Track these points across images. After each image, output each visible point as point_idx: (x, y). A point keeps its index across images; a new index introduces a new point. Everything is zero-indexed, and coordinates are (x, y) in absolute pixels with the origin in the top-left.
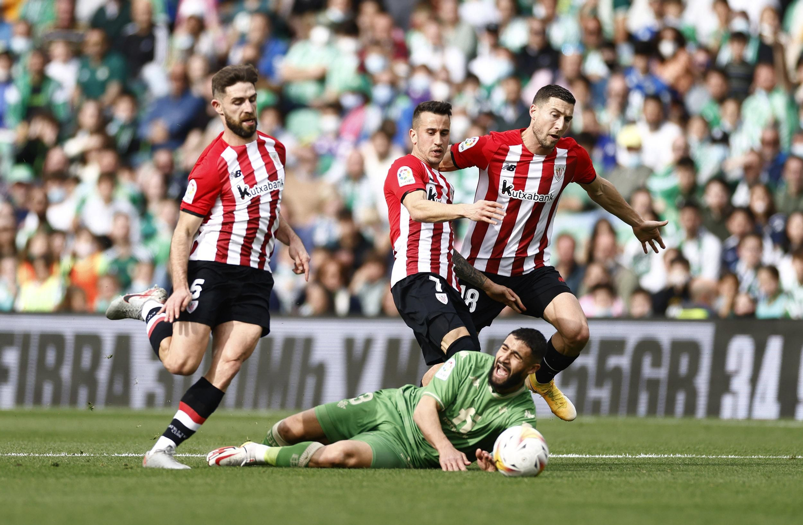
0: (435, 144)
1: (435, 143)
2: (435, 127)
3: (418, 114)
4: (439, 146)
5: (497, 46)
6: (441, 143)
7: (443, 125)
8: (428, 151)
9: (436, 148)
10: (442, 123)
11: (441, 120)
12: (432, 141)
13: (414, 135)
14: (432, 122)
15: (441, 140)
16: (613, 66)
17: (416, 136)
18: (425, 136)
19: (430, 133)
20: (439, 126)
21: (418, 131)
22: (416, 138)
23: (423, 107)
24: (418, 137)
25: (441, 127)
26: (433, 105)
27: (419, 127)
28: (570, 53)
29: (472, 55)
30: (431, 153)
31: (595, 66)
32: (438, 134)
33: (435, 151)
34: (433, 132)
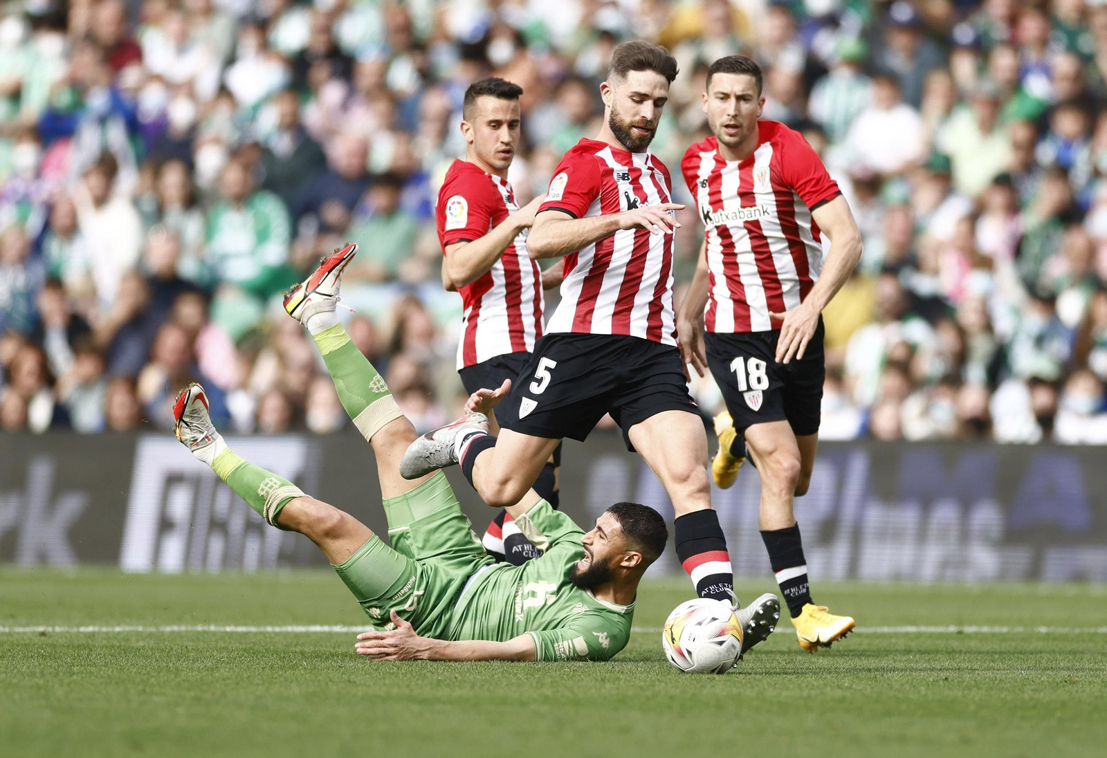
0: (502, 142)
1: (502, 140)
2: (499, 117)
3: (473, 98)
4: (507, 144)
5: (265, 47)
6: (511, 140)
7: (512, 113)
8: (493, 152)
9: (504, 147)
10: (510, 111)
11: (509, 107)
12: (497, 139)
13: (468, 129)
14: (496, 110)
15: (511, 135)
16: (428, 77)
17: (471, 131)
18: (487, 130)
19: (494, 126)
20: (506, 115)
21: (474, 124)
22: (471, 134)
23: (481, 89)
24: (475, 131)
25: (509, 117)
26: (495, 85)
27: (476, 118)
28: (369, 59)
29: (230, 60)
30: (498, 154)
31: (403, 76)
32: (505, 128)
33: (504, 152)
34: (496, 124)
